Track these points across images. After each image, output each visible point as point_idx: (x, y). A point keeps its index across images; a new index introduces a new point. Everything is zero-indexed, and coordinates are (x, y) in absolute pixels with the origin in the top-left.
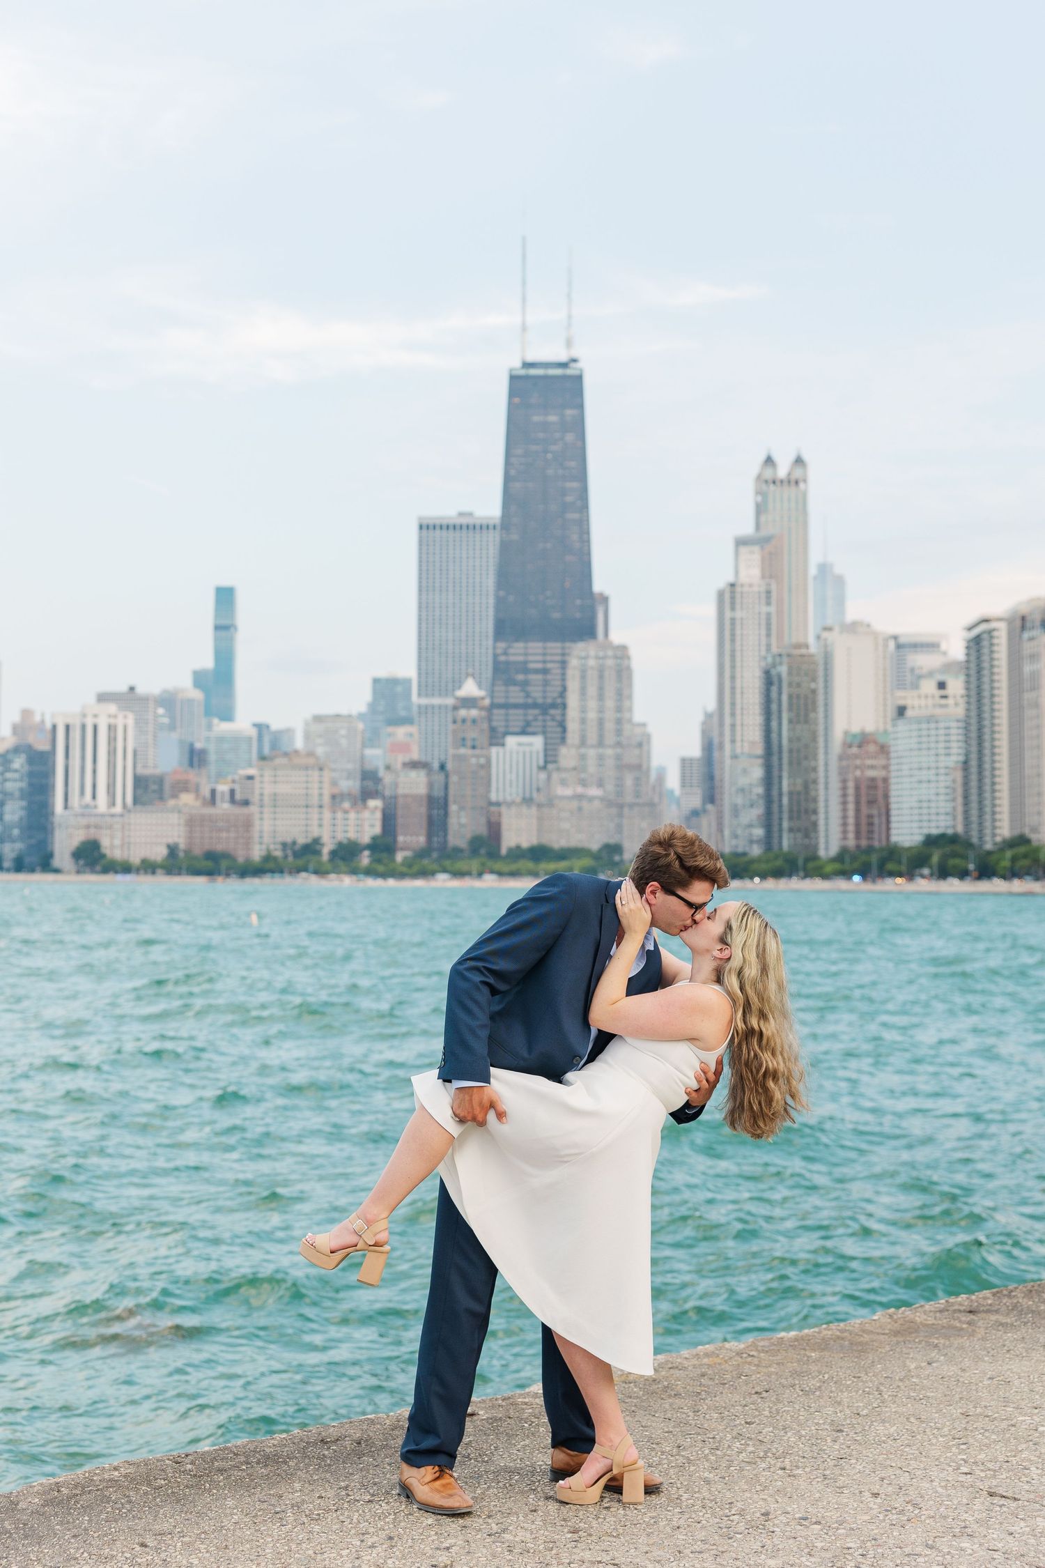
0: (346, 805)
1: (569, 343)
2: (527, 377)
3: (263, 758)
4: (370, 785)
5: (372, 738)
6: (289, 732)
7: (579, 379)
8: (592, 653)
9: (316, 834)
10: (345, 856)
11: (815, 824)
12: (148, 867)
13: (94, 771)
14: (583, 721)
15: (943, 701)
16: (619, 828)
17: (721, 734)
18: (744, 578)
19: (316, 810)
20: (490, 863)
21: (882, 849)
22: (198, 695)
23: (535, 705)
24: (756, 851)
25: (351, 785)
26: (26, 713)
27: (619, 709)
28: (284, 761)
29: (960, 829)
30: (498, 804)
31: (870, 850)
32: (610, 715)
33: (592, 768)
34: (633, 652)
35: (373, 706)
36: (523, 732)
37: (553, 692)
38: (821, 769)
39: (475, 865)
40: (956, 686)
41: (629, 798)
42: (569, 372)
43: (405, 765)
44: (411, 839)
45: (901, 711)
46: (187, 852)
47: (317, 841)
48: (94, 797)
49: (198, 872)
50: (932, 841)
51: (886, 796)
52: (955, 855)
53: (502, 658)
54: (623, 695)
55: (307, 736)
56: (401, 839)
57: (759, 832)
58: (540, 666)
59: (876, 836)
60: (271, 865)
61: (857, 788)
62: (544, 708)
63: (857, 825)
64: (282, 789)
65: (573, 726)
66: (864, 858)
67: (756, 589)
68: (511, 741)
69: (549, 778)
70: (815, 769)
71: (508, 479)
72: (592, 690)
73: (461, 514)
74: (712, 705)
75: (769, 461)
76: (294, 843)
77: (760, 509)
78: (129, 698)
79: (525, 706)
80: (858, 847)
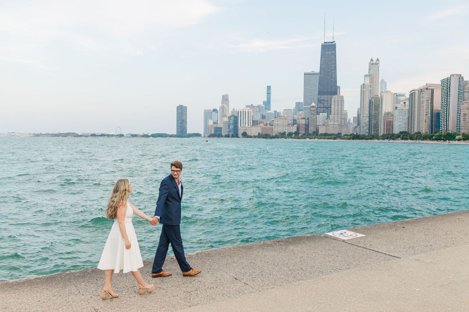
0: (290, 126)
1: (333, 38)
2: (325, 45)
3: (275, 117)
4: (295, 122)
5: (295, 114)
6: (280, 112)
7: (335, 45)
8: (336, 97)
9: (285, 131)
10: (290, 135)
11: (378, 129)
12: (255, 137)
13: (245, 120)
14: (334, 110)
15: (405, 106)
16: (341, 130)
17: (361, 113)
18: (366, 83)
19: (285, 127)
20: (316, 136)
21: (391, 134)
22: (264, 106)
23: (325, 107)
24: (367, 134)
25: (291, 122)
26: (234, 109)
27: (341, 108)
28: (279, 118)
29: (407, 130)
30: (318, 125)
31: (389, 134)
32: (340, 109)
33: (336, 119)
34: (344, 97)
35: (296, 108)
36: (323, 112)
37: (329, 105)
38: (380, 119)
39: (314, 137)
40: (407, 103)
41: (343, 125)
42: (333, 44)
43: (301, 118)
44: (302, 132)
45: (396, 108)
46: (262, 134)
47: (285, 132)
48: (245, 124)
49: (263, 138)
50: (401, 133)
51: (393, 124)
52: (405, 135)
53: (319, 99)
54: (342, 105)
55: (283, 113)
56: (300, 132)
57: (368, 131)
58: (327, 100)
59: (390, 132)
60: (277, 137)
61: (387, 123)
62: (327, 108)
63: (387, 130)
64: (279, 123)
65: (332, 111)
66: (387, 136)
67: (368, 85)
68: (321, 114)
69: (328, 121)
70: (379, 119)
71: (321, 65)
72: (336, 105)
73: (312, 72)
74: (359, 107)
75: (372, 60)
76: (281, 132)
77: (369, 70)
78: (252, 106)
79: (324, 107)
80: (387, 134)
